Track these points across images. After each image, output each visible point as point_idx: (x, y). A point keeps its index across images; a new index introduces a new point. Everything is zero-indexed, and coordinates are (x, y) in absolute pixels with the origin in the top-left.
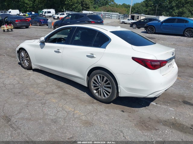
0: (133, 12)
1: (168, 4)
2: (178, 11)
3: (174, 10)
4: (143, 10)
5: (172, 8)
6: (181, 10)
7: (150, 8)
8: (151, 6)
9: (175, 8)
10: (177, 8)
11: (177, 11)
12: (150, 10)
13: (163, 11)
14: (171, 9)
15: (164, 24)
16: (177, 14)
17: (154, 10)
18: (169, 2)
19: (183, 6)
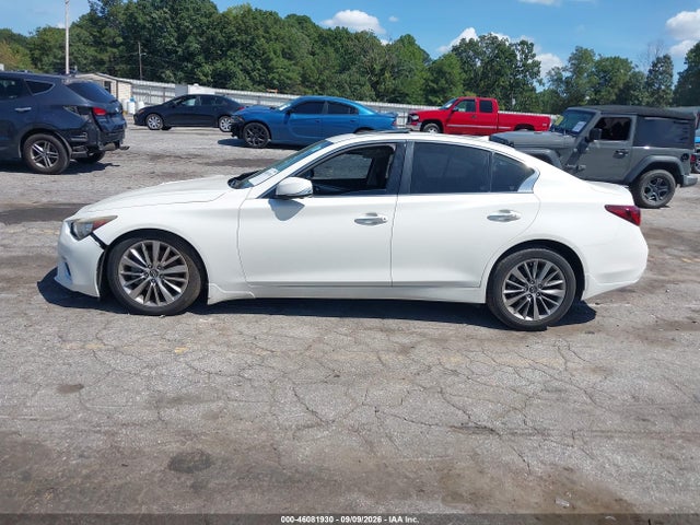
0: (41, 61)
1: (175, 43)
2: (211, 68)
3: (199, 65)
4: (86, 58)
5: (189, 56)
6: (219, 65)
7: (115, 50)
8: (114, 45)
9: (200, 58)
10: (206, 58)
11: (208, 68)
12: (116, 60)
13: (163, 67)
14: (188, 61)
15: (294, 116)
16: (210, 78)
17: (130, 60)
18: (176, 34)
19: (224, 54)
